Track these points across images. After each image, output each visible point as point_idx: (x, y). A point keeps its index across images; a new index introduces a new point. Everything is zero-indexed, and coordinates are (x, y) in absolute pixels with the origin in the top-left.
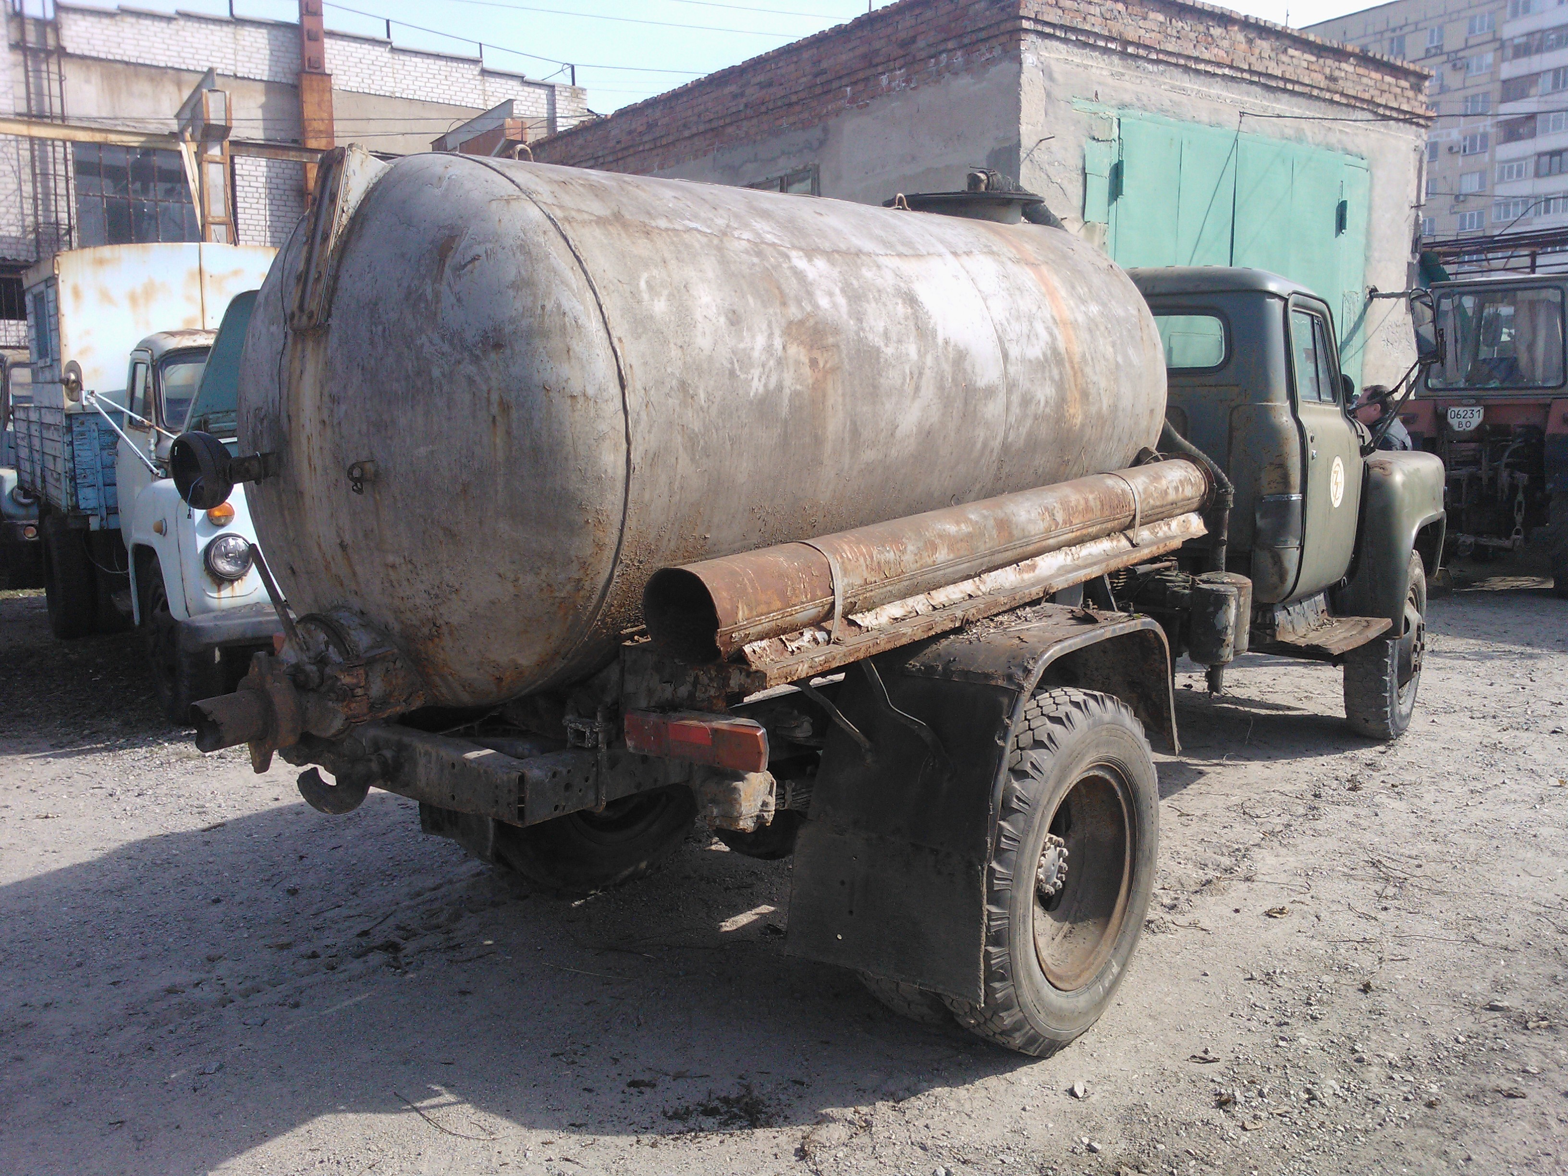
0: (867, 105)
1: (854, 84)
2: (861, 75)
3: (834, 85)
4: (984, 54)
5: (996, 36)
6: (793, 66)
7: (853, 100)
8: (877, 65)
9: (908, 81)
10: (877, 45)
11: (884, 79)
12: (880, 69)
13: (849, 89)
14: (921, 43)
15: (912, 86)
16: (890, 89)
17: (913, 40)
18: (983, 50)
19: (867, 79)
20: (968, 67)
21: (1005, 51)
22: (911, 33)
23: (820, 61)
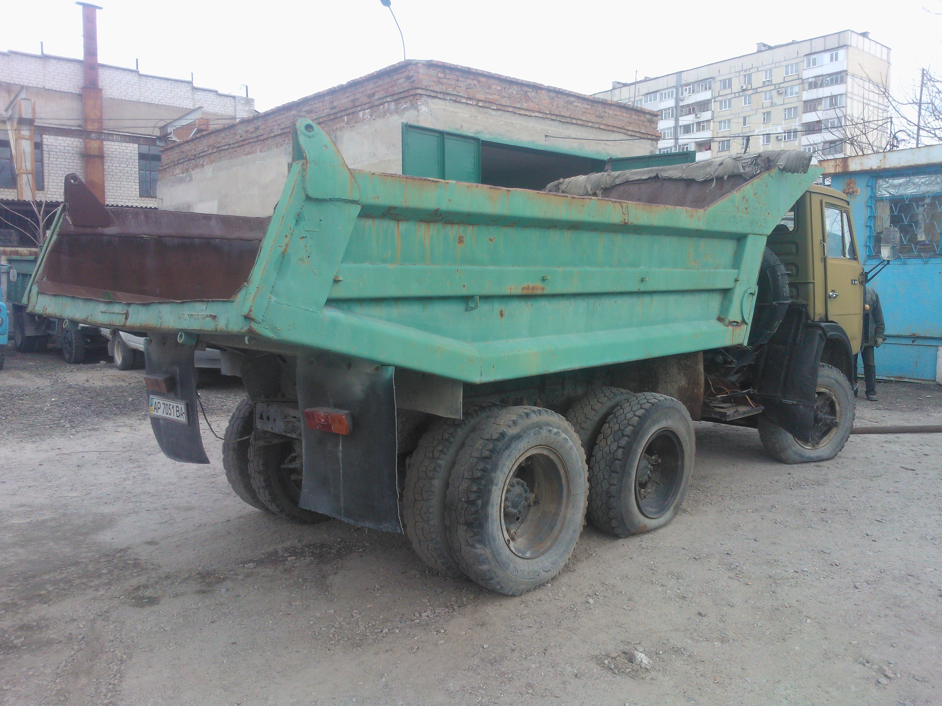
0: (354, 126)
1: (347, 115)
2: (351, 111)
3: (339, 115)
4: (403, 105)
5: (407, 97)
6: (321, 103)
7: (347, 123)
8: (357, 106)
9: (371, 116)
10: (358, 96)
11: (361, 114)
12: (359, 109)
13: (346, 117)
14: (376, 97)
15: (373, 118)
16: (364, 119)
17: (374, 94)
18: (403, 103)
19: (353, 113)
20: (397, 111)
21: (412, 105)
22: (373, 92)
23: (333, 102)
